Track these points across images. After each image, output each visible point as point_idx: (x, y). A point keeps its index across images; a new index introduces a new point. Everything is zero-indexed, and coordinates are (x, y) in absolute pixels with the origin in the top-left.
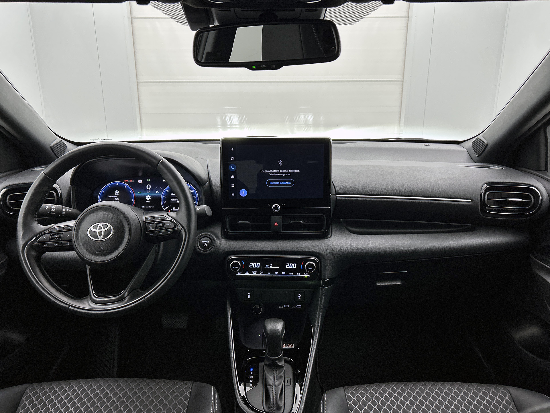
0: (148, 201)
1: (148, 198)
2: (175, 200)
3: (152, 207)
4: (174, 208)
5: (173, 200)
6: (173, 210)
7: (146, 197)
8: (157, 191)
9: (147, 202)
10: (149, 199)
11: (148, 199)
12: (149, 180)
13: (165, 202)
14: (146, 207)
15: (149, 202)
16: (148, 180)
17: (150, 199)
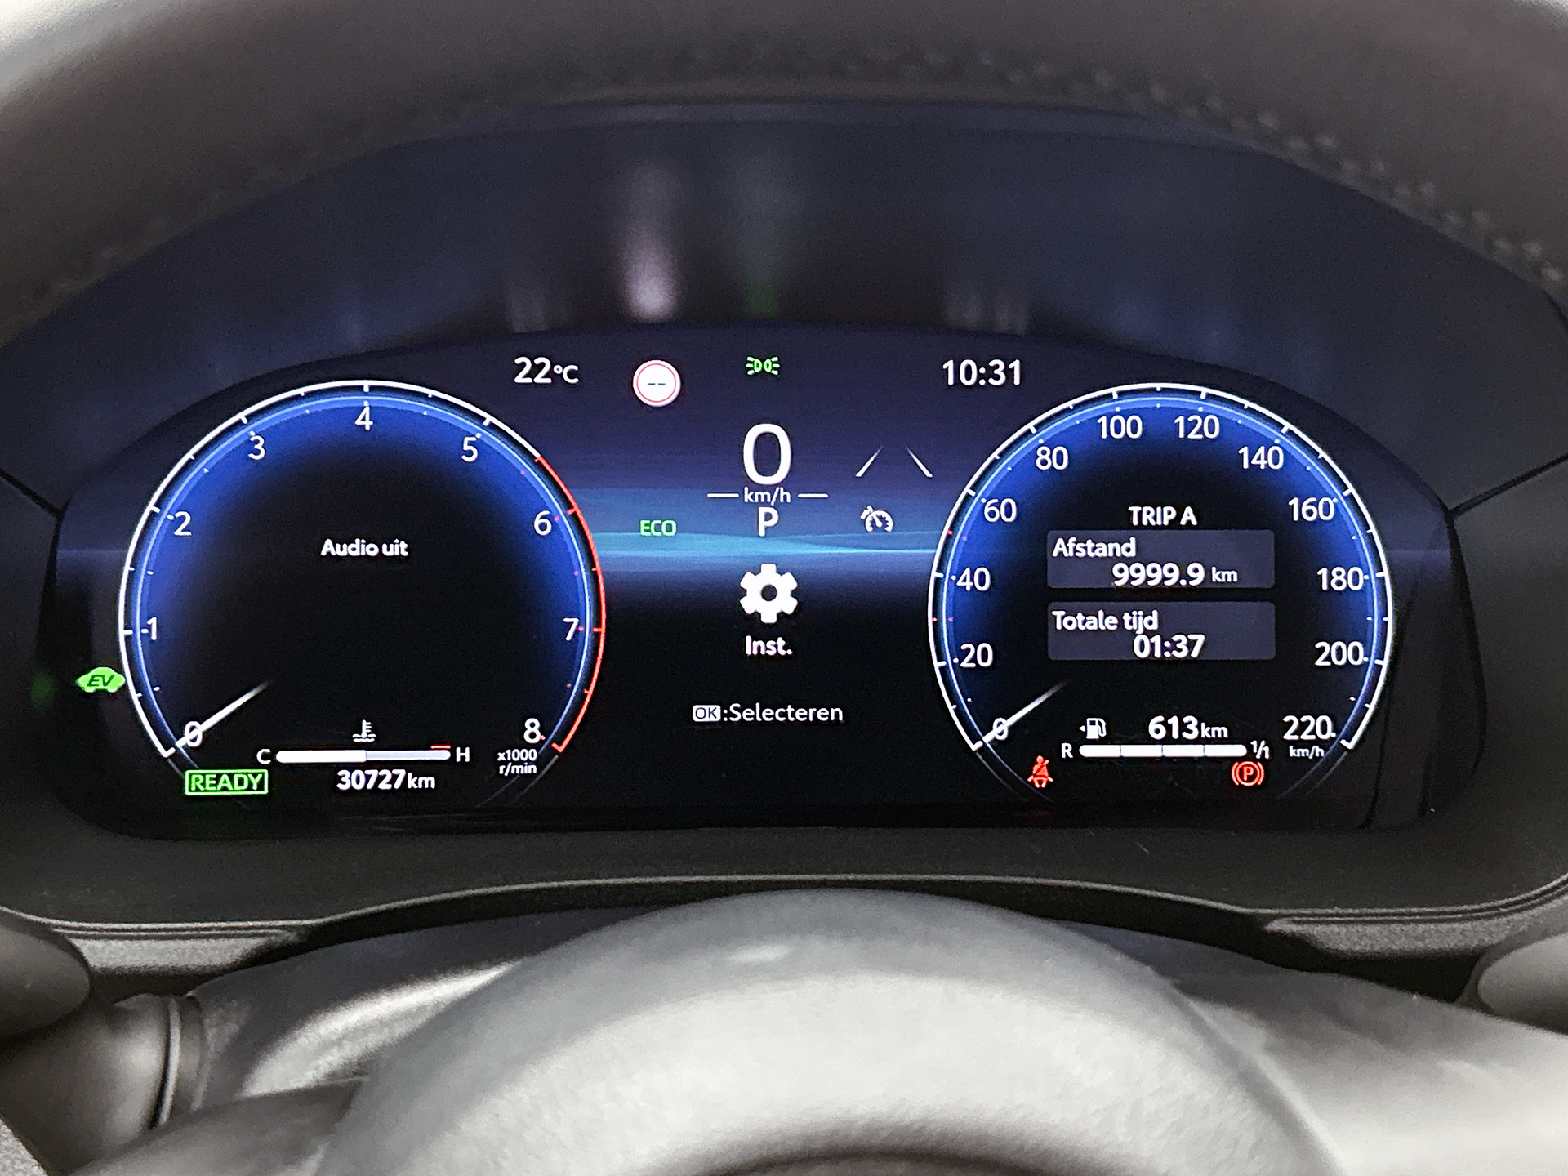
0: (766, 632)
1: (769, 593)
2: (1111, 623)
3: (822, 714)
4: (1094, 731)
5: (1078, 622)
6: (1087, 751)
7: (743, 593)
8: (870, 514)
9: (752, 646)
10: (782, 616)
11: (769, 617)
12: (770, 366)
13: (981, 655)
14: (747, 714)
15: (776, 647)
16: (755, 366)
17: (789, 605)
